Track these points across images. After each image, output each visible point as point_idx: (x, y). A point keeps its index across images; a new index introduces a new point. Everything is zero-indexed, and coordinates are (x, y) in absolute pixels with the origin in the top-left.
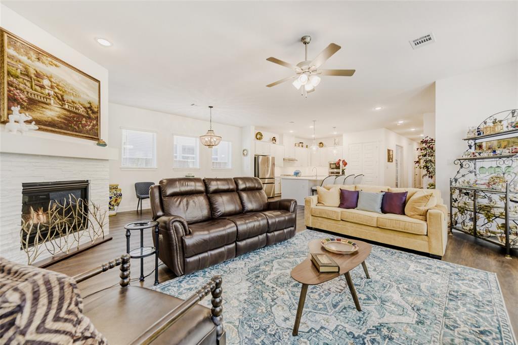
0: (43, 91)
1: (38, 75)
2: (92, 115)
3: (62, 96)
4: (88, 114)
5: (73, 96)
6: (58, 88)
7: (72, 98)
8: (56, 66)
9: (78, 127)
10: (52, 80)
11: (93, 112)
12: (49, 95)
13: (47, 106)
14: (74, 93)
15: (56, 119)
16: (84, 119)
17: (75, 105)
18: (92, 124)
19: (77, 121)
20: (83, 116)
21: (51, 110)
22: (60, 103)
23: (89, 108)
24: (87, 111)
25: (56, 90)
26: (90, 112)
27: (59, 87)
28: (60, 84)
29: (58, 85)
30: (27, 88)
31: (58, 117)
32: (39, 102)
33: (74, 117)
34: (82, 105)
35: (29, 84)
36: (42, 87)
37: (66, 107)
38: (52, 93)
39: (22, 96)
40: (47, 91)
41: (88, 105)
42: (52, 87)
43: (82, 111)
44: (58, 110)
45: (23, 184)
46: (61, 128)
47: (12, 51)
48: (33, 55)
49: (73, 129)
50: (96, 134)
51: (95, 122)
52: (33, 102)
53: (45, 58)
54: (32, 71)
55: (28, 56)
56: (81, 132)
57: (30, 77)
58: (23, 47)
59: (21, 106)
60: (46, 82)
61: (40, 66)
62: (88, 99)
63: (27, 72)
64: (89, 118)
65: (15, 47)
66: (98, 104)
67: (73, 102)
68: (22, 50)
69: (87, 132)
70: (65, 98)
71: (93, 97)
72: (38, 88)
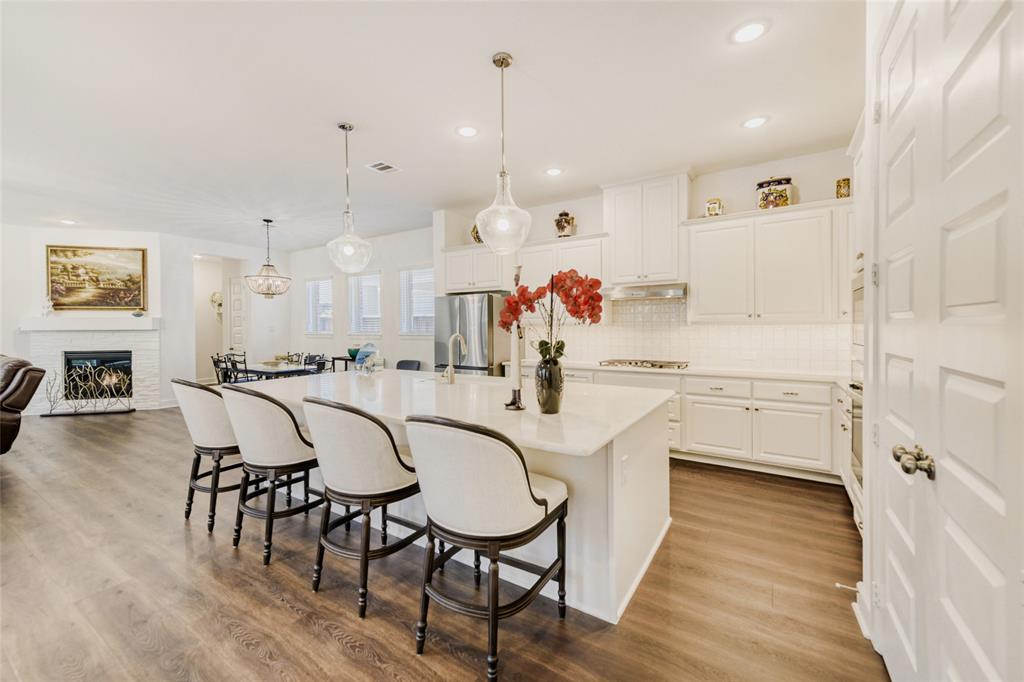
0: (79, 279)
1: (74, 268)
2: (132, 286)
3: (96, 278)
4: (126, 286)
5: (109, 274)
6: (93, 273)
7: (108, 277)
8: (90, 254)
9: (115, 301)
10: (87, 267)
11: (134, 283)
12: (84, 280)
13: (82, 290)
14: (110, 271)
15: (90, 298)
16: (122, 292)
17: (111, 282)
18: (132, 295)
19: (113, 296)
20: (121, 290)
21: (85, 292)
22: (95, 284)
23: (128, 280)
24: (126, 284)
25: (91, 274)
26: (129, 284)
27: (94, 271)
28: (95, 268)
29: (93, 269)
30: (65, 280)
31: (92, 297)
32: (75, 288)
33: (109, 294)
34: (119, 280)
35: (66, 277)
36: (78, 276)
37: (102, 286)
38: (87, 278)
39: (62, 288)
40: (82, 278)
41: (128, 278)
42: (87, 273)
43: (120, 285)
44: (92, 290)
45: (66, 353)
46: (96, 305)
47: (54, 258)
48: (70, 254)
49: (108, 304)
50: (138, 304)
51: (137, 292)
52: (70, 290)
53: (80, 252)
54: (69, 267)
55: (66, 256)
56: (119, 305)
57: (68, 272)
58: (62, 251)
59: (61, 295)
60: (81, 271)
61: (75, 261)
62: (128, 272)
63: (65, 269)
64: (128, 290)
65: (56, 254)
66: (141, 273)
67: (109, 280)
68: (61, 254)
69: (126, 304)
70: (100, 278)
71: (135, 268)
72: (74, 278)
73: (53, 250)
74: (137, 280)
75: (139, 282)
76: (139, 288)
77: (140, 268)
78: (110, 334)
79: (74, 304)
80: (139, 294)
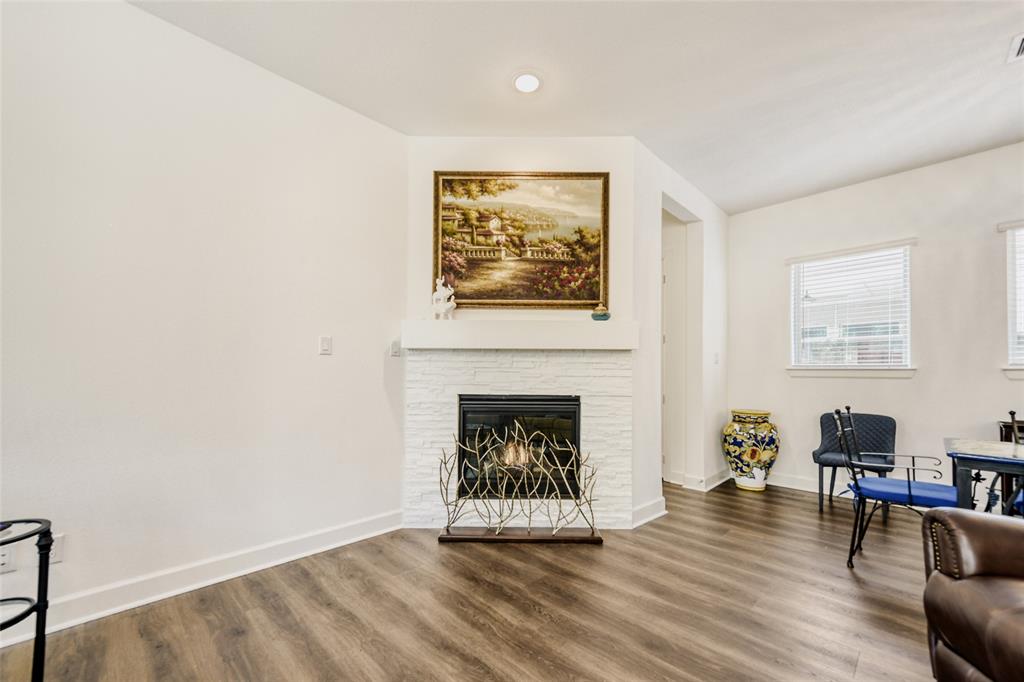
0: (489, 241)
1: (482, 217)
2: (583, 255)
3: (520, 238)
4: (573, 255)
5: (542, 229)
6: (514, 227)
7: (541, 234)
8: (510, 187)
9: (553, 288)
10: (504, 215)
11: (588, 248)
12: (498, 243)
13: (495, 265)
14: (545, 223)
15: (509, 282)
16: (565, 269)
17: (546, 246)
18: (583, 275)
19: (549, 278)
20: (563, 263)
21: (500, 269)
22: (517, 251)
23: (577, 242)
24: (573, 250)
25: (511, 231)
26: (579, 250)
27: (516, 224)
28: (518, 217)
29: (514, 220)
30: (466, 244)
31: (512, 279)
32: (482, 260)
33: (542, 272)
34: (560, 241)
35: (468, 238)
36: (488, 234)
37: (529, 255)
38: (503, 238)
39: (460, 260)
40: (495, 239)
41: (576, 237)
42: (503, 229)
43: (560, 253)
44: (512, 264)
45: (462, 398)
46: (519, 296)
47: (447, 198)
48: (474, 188)
49: (541, 295)
50: (595, 296)
51: (591, 269)
52: (474, 264)
53: (492, 186)
54: (474, 215)
55: (469, 193)
56: (558, 296)
57: (471, 226)
58: (463, 183)
59: (459, 276)
60: (494, 224)
61: (485, 202)
62: (576, 224)
63: (466, 220)
64: (576, 263)
65: (453, 191)
66: (599, 225)
67: (542, 242)
68: (460, 189)
69: (573, 295)
70: (526, 239)
71: (588, 215)
72: (481, 239)
73: (446, 182)
74: (593, 241)
75: (598, 246)
76: (599, 256)
77: (599, 215)
78: (542, 359)
79: (479, 294)
80: (597, 273)
